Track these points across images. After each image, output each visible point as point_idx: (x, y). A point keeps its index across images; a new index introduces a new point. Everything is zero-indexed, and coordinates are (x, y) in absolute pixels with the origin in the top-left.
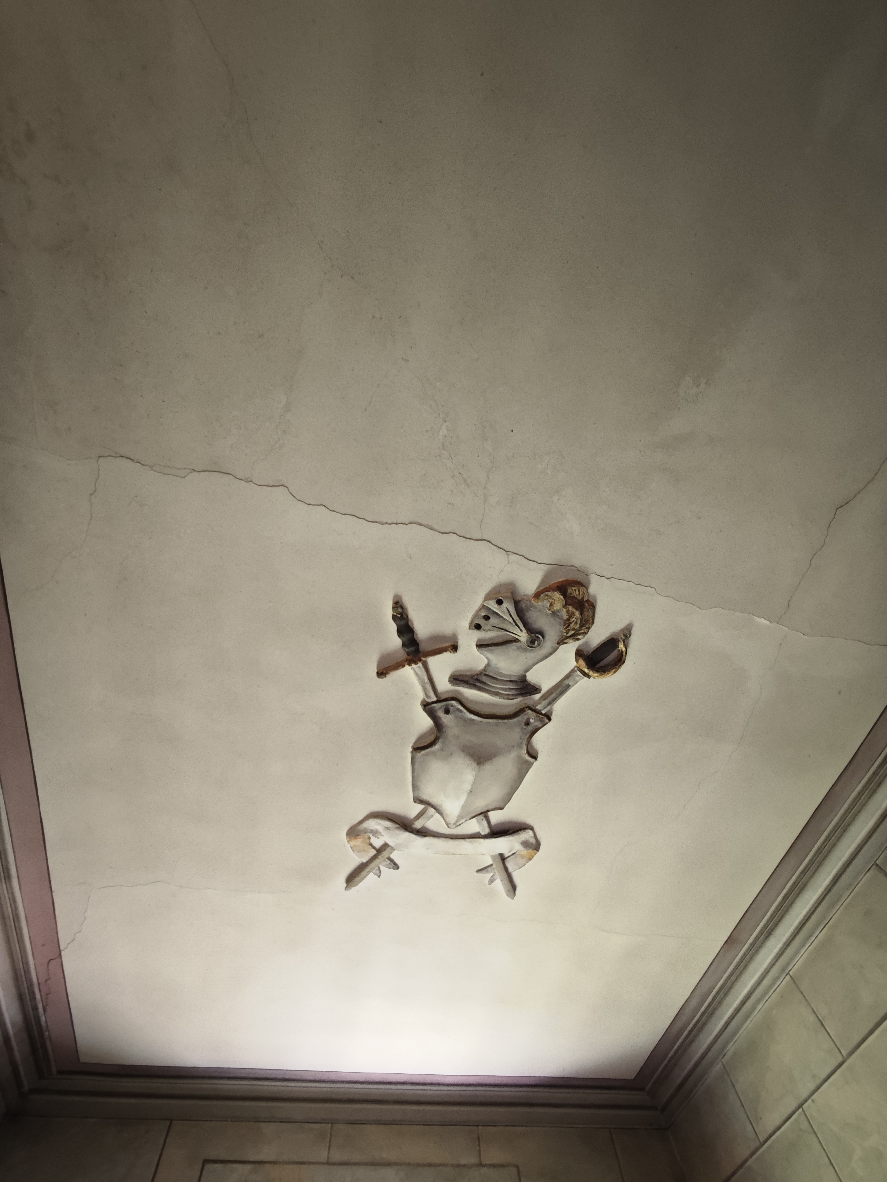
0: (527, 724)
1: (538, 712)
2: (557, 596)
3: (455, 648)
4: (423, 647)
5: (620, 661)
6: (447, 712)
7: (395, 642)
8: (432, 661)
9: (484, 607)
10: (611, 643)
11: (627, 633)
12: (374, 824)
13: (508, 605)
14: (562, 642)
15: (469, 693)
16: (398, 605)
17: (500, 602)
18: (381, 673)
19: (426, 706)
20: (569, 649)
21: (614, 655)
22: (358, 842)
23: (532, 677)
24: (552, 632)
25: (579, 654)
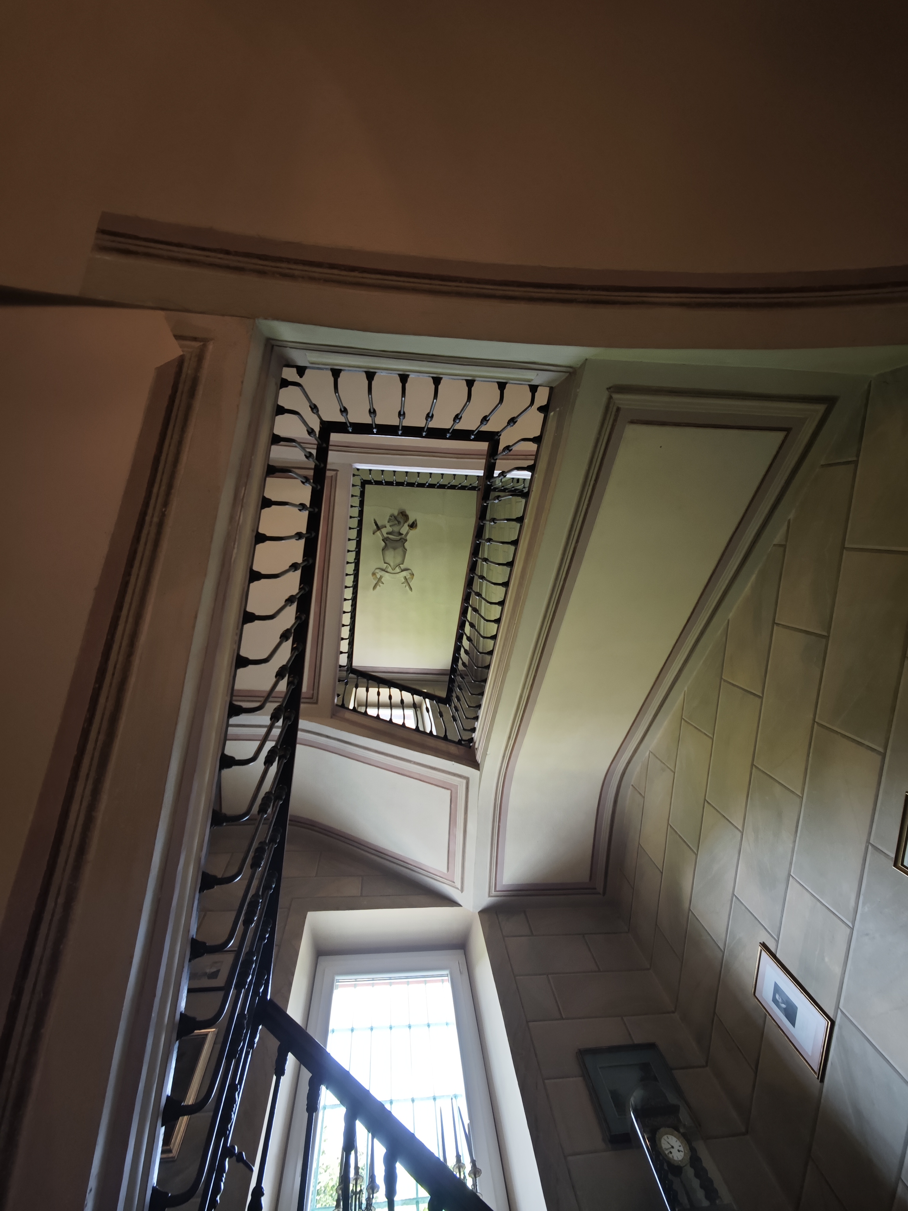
0: (402, 541)
1: (404, 539)
3: (386, 527)
4: (380, 528)
5: (416, 525)
6: (387, 540)
7: (375, 527)
8: (382, 530)
10: (413, 523)
11: (416, 520)
12: (377, 571)
14: (404, 523)
15: (390, 536)
16: (375, 520)
18: (374, 534)
19: (383, 540)
20: (406, 525)
21: (415, 525)
22: (374, 576)
23: (401, 532)
24: (402, 521)
25: (408, 525)
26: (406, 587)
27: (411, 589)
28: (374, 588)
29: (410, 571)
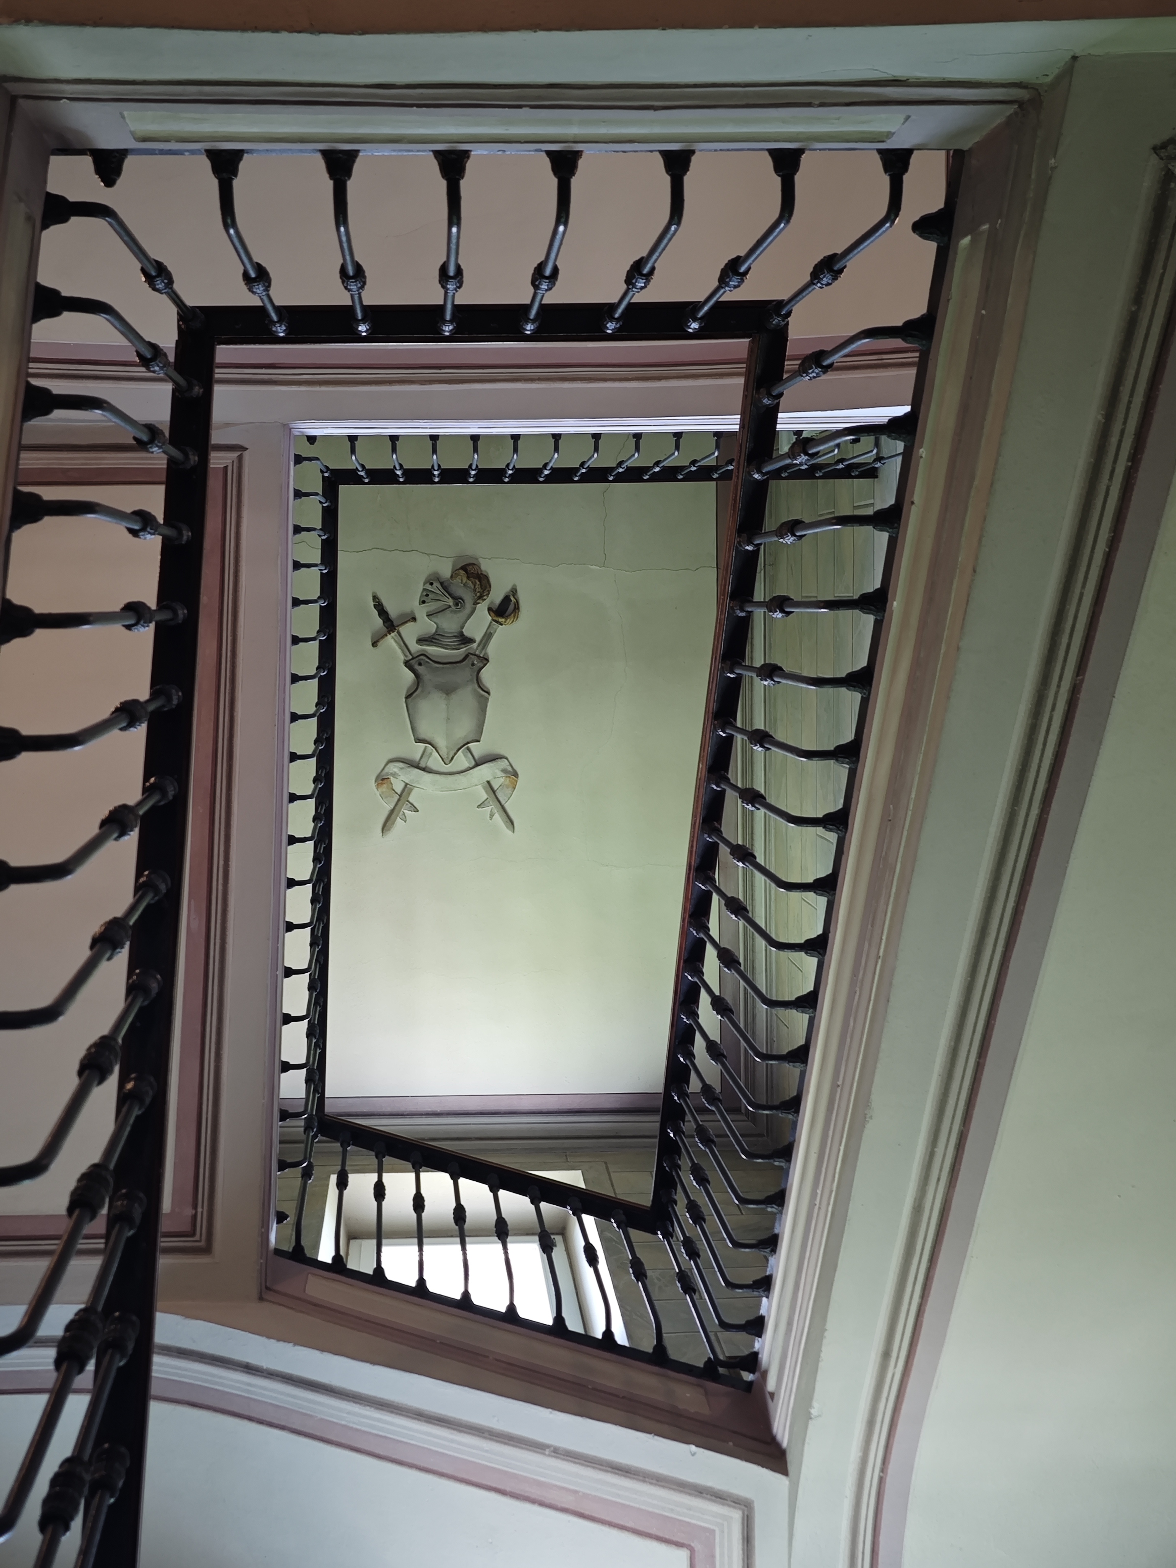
0: (473, 664)
1: (478, 657)
2: (462, 572)
3: (414, 619)
4: (395, 623)
5: (517, 608)
6: (420, 664)
7: (379, 622)
8: (402, 629)
9: (424, 590)
10: (506, 600)
11: (514, 591)
12: (394, 768)
13: (436, 584)
14: (476, 603)
15: (431, 650)
16: (375, 598)
17: (431, 584)
18: (374, 644)
19: (407, 664)
20: (482, 608)
21: (511, 607)
22: (384, 788)
23: (467, 632)
24: (468, 597)
25: (490, 609)
26: (492, 816)
27: (510, 822)
28: (386, 826)
29: (503, 764)
